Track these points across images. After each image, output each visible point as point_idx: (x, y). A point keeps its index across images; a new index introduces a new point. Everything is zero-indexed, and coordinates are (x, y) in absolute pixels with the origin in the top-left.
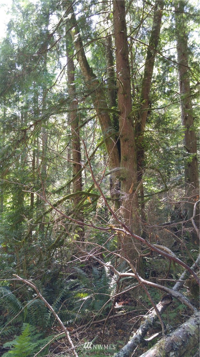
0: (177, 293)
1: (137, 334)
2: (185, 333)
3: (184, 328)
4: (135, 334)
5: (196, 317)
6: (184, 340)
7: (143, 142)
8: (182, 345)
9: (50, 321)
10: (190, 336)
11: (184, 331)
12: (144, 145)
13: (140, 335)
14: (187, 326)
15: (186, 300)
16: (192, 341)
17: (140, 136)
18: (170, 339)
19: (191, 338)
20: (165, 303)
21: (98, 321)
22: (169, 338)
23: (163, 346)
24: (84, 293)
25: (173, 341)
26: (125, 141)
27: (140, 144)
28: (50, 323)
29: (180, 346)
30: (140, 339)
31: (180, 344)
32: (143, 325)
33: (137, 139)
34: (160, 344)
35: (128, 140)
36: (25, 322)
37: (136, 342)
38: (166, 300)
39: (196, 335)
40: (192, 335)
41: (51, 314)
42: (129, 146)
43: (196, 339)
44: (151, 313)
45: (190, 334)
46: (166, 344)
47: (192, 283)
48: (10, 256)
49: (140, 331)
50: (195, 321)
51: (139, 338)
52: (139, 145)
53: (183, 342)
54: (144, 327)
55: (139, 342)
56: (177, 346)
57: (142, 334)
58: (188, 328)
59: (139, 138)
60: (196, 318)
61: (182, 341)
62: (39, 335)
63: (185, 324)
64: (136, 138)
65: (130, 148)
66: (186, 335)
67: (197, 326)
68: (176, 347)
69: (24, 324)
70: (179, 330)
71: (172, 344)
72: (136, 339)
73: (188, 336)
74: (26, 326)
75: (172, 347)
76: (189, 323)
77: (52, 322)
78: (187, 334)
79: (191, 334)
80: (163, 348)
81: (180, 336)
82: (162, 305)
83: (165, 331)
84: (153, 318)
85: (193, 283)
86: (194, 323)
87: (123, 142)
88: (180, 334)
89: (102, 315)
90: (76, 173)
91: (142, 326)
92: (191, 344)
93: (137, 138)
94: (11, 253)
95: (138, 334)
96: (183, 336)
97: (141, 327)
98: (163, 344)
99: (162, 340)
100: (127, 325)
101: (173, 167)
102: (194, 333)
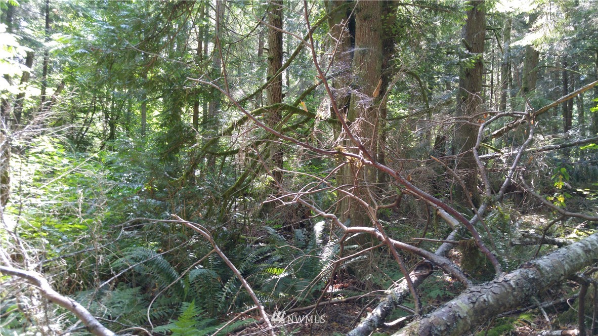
0: (442, 260)
1: (373, 314)
2: (451, 314)
3: (450, 307)
4: (369, 315)
5: (471, 292)
6: (449, 324)
7: (394, 24)
8: (445, 330)
9: (225, 303)
10: (459, 319)
11: (450, 312)
12: (396, 31)
13: (377, 316)
14: (455, 304)
15: (456, 270)
16: (462, 326)
17: (390, 14)
18: (428, 322)
19: (461, 321)
20: (421, 274)
21: (301, 309)
22: (426, 319)
23: (416, 330)
24: (278, 268)
25: (431, 323)
26: (365, 19)
27: (390, 28)
28: (225, 307)
29: (441, 332)
30: (378, 321)
31: (443, 328)
32: (384, 302)
33: (385, 19)
34: (411, 327)
35: (369, 17)
36: (186, 301)
37: (371, 326)
38: (422, 269)
39: (468, 317)
40: (462, 317)
41: (226, 294)
42: (370, 30)
43: (467, 323)
44: (398, 286)
45: (459, 316)
46: (421, 327)
47: (468, 244)
48: (159, 202)
49: (378, 311)
50: (469, 299)
51: (376, 320)
52: (387, 30)
53: (448, 326)
54: (385, 306)
55: (376, 326)
56: (438, 331)
57: (381, 315)
58: (458, 307)
59: (388, 18)
60: (471, 294)
61: (446, 324)
62: (208, 320)
63: (453, 302)
64: (383, 17)
65: (372, 33)
66: (452, 317)
67: (472, 305)
68: (436, 332)
69: (183, 303)
70: (443, 310)
71: (431, 327)
72: (371, 321)
73: (455, 318)
74: (187, 306)
75: (430, 331)
76: (460, 301)
77: (227, 305)
78: (454, 315)
79: (461, 315)
80: (416, 333)
81: (444, 318)
82: (416, 276)
83: (419, 310)
84: (401, 293)
85: (470, 245)
86: (467, 301)
87: (361, 21)
88: (443, 315)
89: (307, 300)
90: (272, 73)
91: (382, 303)
92: (460, 329)
93: (385, 17)
94: (160, 199)
95: (375, 315)
96: (448, 318)
97: (380, 305)
98: (415, 328)
99: (413, 323)
100: (347, 318)
101: (438, 78)
102: (465, 315)
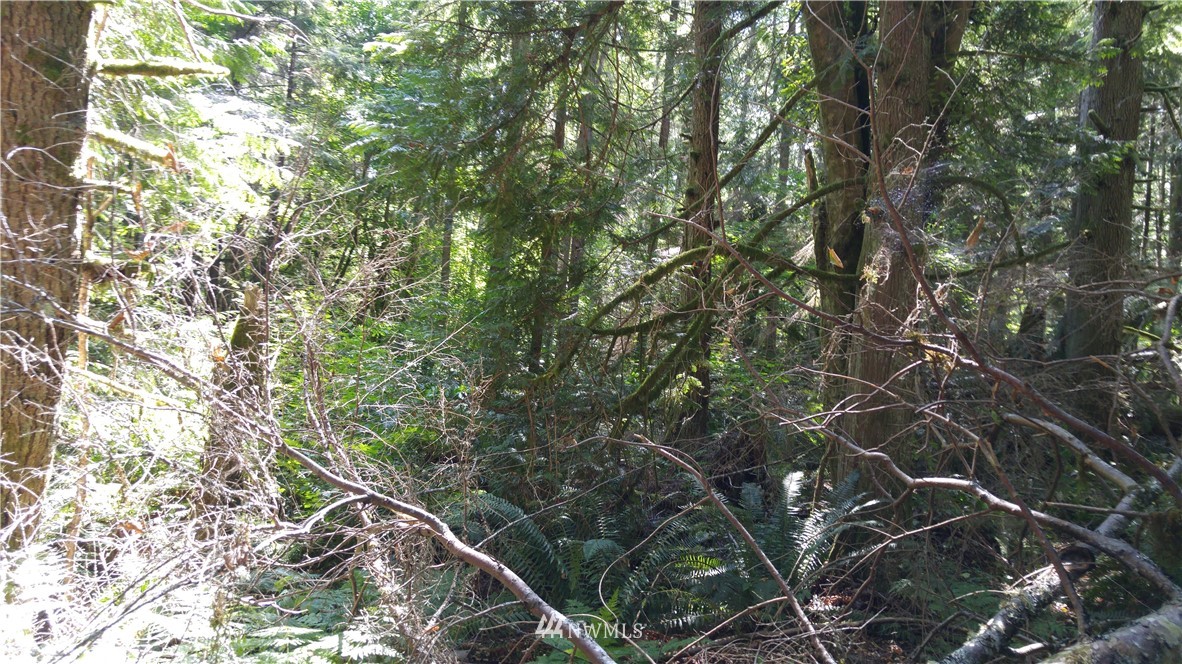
0: (1115, 544)
1: (989, 627)
3: (1146, 627)
4: (983, 629)
6: (1146, 655)
7: (949, 89)
10: (1166, 648)
11: (1146, 634)
12: (953, 103)
13: (998, 632)
14: (1156, 622)
15: (1146, 564)
18: (1106, 647)
19: (1168, 653)
20: (1075, 567)
22: (1101, 642)
23: (1085, 659)
24: (705, 557)
25: (1114, 650)
26: (896, 84)
27: (940, 97)
30: (1001, 640)
32: (1008, 609)
33: (931, 80)
34: (1074, 653)
35: (904, 80)
37: (989, 648)
38: (1074, 559)
40: (1171, 646)
42: (907, 103)
44: (1030, 584)
45: (1166, 644)
46: (1094, 654)
49: (998, 623)
51: (996, 637)
52: (934, 101)
53: (1144, 657)
54: (1012, 615)
55: (997, 649)
57: (1005, 631)
58: (1161, 627)
59: (937, 77)
61: (1141, 654)
63: (1151, 619)
65: (910, 109)
66: (1152, 643)
70: (1133, 630)
71: (1113, 657)
72: (988, 639)
73: (1158, 646)
75: (1112, 663)
76: (1164, 618)
78: (1156, 641)
79: (1169, 642)
80: (1086, 663)
81: (1136, 644)
83: (1086, 626)
84: (1038, 597)
86: (1177, 618)
87: (887, 86)
88: (1134, 638)
90: (697, 182)
91: (1004, 610)
95: (993, 629)
96: (1144, 645)
97: (1001, 613)
98: (1084, 654)
99: (1078, 646)
